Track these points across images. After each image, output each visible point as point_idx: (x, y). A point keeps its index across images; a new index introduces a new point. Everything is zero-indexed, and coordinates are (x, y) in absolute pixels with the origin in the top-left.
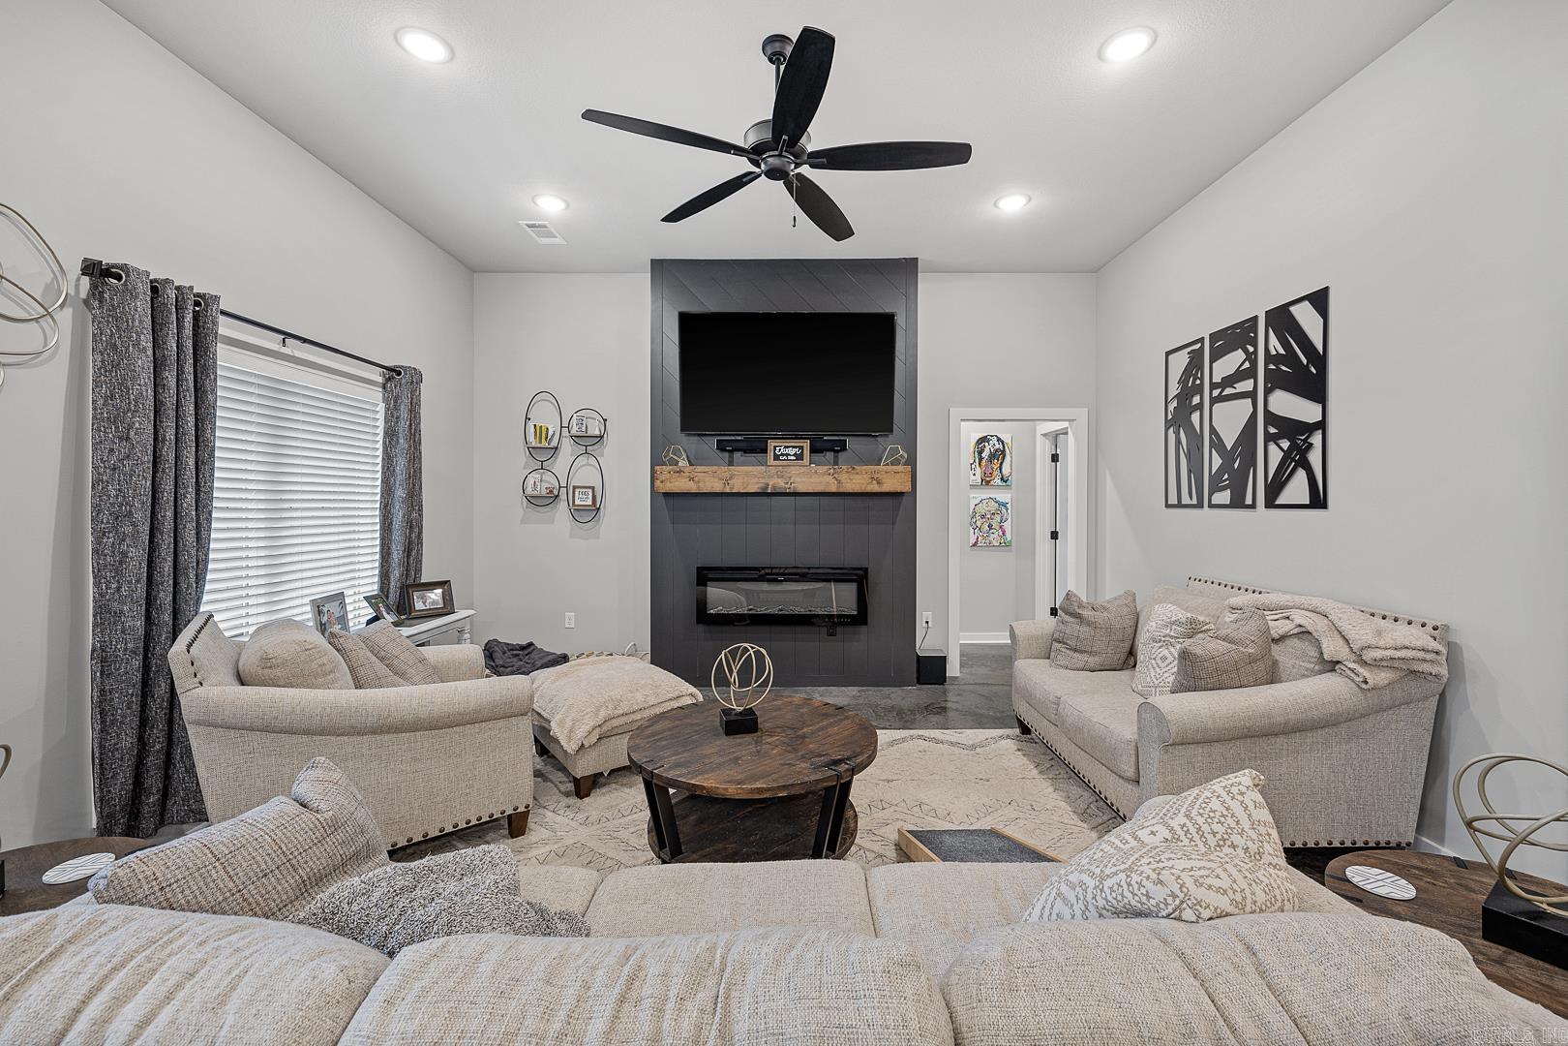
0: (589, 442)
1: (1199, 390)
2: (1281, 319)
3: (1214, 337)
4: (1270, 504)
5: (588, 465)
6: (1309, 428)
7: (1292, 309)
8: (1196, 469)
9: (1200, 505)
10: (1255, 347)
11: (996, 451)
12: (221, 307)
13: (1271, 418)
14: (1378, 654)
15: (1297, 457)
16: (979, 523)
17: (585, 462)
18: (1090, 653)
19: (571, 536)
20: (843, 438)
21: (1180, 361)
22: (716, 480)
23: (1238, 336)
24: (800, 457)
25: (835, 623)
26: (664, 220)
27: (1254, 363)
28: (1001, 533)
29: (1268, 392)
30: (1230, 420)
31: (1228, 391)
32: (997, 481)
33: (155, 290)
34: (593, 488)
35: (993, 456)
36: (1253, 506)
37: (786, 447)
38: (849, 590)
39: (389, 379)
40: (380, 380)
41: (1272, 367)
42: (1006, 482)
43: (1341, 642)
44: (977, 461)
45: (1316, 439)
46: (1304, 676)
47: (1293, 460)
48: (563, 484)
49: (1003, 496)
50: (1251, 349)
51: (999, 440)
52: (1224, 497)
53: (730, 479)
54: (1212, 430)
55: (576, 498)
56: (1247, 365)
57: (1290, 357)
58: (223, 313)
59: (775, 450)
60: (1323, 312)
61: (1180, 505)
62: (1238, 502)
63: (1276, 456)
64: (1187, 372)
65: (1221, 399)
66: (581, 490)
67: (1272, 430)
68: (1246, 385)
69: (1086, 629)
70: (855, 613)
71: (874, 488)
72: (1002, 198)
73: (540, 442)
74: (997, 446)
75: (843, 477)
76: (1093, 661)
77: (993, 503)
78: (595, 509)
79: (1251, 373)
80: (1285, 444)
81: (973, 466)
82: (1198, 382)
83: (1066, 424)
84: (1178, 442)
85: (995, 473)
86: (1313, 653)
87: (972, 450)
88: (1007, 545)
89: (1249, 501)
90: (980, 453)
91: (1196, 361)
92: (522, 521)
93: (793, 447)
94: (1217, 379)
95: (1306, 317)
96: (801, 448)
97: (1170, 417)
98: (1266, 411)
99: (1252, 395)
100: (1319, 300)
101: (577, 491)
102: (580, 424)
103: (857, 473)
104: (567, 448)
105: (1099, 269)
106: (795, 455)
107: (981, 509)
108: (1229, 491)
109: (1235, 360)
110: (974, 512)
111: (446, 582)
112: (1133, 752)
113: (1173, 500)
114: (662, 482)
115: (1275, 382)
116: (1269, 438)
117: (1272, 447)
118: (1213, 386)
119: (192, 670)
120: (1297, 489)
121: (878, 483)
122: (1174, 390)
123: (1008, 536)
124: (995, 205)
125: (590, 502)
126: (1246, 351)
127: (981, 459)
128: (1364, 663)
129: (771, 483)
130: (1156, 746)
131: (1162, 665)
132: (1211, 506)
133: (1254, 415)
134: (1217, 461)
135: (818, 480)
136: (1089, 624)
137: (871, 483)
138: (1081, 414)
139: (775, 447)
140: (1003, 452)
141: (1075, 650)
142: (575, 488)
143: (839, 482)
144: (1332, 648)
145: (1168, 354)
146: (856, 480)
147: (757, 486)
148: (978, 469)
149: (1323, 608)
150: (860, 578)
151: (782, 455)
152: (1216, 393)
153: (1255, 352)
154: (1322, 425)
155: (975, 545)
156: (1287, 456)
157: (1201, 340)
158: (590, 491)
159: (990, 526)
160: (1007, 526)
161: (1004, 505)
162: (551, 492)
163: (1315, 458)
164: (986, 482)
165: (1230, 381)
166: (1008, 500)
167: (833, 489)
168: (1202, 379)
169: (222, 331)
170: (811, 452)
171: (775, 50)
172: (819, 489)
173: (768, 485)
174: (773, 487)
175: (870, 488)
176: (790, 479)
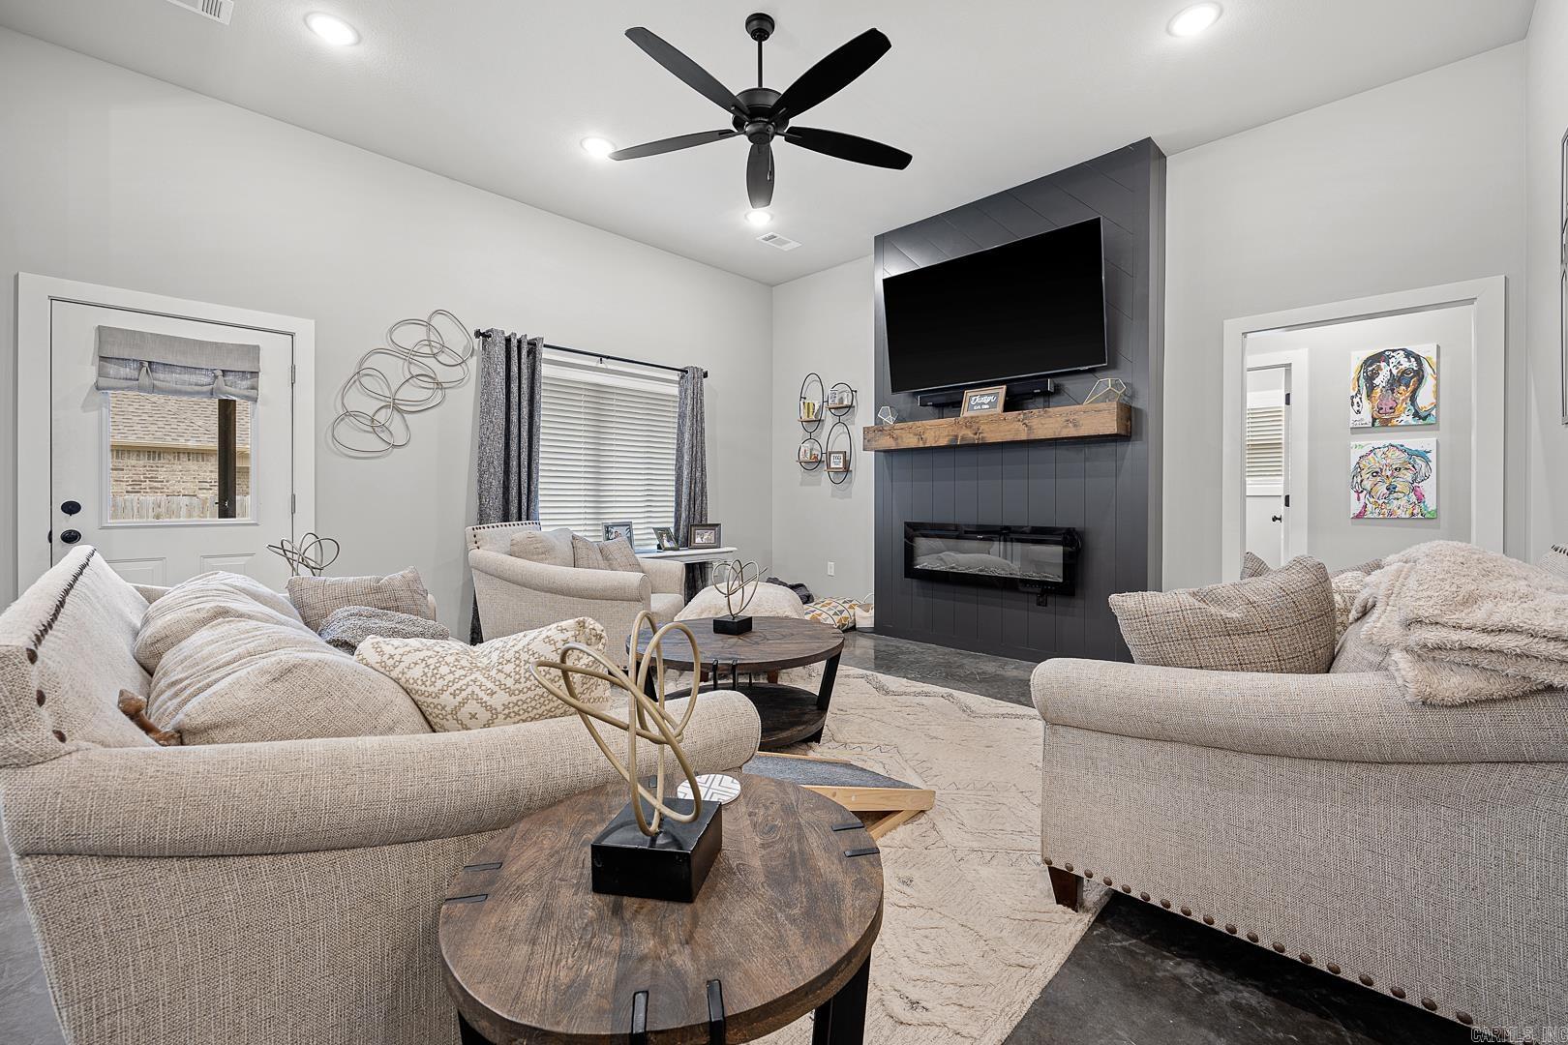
0: (842, 413)
5: (841, 433)
11: (1404, 372)
12: (545, 343)
16: (1368, 485)
17: (839, 430)
19: (833, 496)
22: (911, 435)
24: (993, 405)
25: (1045, 591)
28: (1413, 498)
32: (1407, 418)
33: (508, 340)
34: (844, 453)
35: (1394, 382)
37: (982, 396)
38: (1054, 553)
39: (682, 378)
40: (678, 379)
42: (1425, 418)
44: (1364, 392)
48: (824, 451)
49: (1416, 442)
51: (1409, 354)
53: (925, 434)
55: (831, 462)
58: (545, 346)
59: (970, 400)
66: (836, 455)
70: (1061, 580)
71: (1071, 432)
73: (808, 417)
74: (1405, 364)
75: (1035, 422)
77: (1398, 453)
78: (847, 469)
81: (1356, 400)
85: (1401, 407)
87: (1354, 375)
88: (1428, 519)
90: (1370, 379)
93: (988, 395)
96: (997, 395)
101: (833, 456)
102: (834, 397)
103: (1050, 417)
104: (829, 419)
106: (989, 403)
107: (1373, 462)
110: (1359, 467)
111: (717, 525)
119: (474, 539)
121: (1075, 426)
123: (1431, 503)
125: (842, 465)
127: (1371, 388)
129: (960, 435)
135: (1007, 428)
137: (1066, 427)
139: (971, 397)
140: (1419, 375)
142: (831, 454)
143: (1030, 428)
147: (949, 438)
148: (1366, 406)
150: (1067, 539)
151: (977, 404)
155: (1360, 516)
158: (842, 456)
159: (1391, 489)
160: (1428, 488)
161: (1423, 455)
162: (815, 458)
164: (1382, 421)
167: (1023, 437)
169: (544, 356)
170: (1006, 401)
171: (761, 27)
172: (1009, 438)
173: (957, 436)
174: (963, 438)
175: (1065, 433)
176: (978, 429)
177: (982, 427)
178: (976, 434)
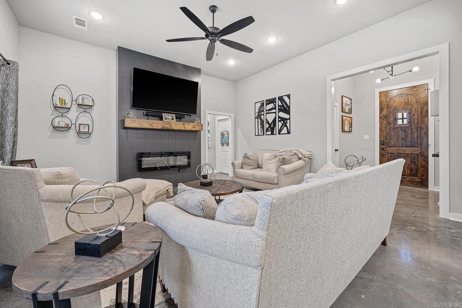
0: (85, 107)
1: (263, 111)
2: (281, 99)
3: (267, 101)
4: (279, 133)
5: (85, 116)
6: (287, 119)
7: (283, 97)
8: (263, 127)
9: (264, 135)
10: (276, 103)
13: (279, 117)
14: (307, 156)
15: (285, 125)
17: (83, 115)
18: (251, 166)
20: (183, 115)
21: (259, 105)
22: (148, 124)
23: (272, 101)
24: (173, 119)
25: (180, 168)
26: (166, 40)
27: (276, 107)
29: (279, 112)
30: (270, 118)
31: (270, 112)
34: (88, 125)
36: (276, 134)
37: (168, 116)
41: (279, 107)
42: (209, 132)
43: (301, 155)
45: (288, 121)
46: (296, 161)
47: (284, 125)
48: (74, 122)
50: (275, 104)
52: (270, 133)
53: (152, 124)
54: (266, 119)
55: (81, 129)
56: (274, 107)
57: (283, 106)
59: (165, 116)
60: (289, 98)
61: (259, 135)
62: (272, 134)
63: (280, 124)
64: (260, 107)
65: (268, 113)
66: (83, 126)
67: (280, 120)
68: (274, 111)
69: (250, 160)
70: (187, 165)
72: (229, 60)
73: (62, 105)
75: (186, 126)
76: (252, 167)
79: (275, 108)
80: (282, 122)
82: (263, 109)
83: (228, 117)
84: (258, 121)
86: (297, 157)
88: (209, 148)
89: (275, 133)
91: (262, 105)
92: (50, 137)
93: (170, 116)
94: (267, 109)
95: (286, 99)
96: (173, 116)
97: (256, 116)
98: (278, 116)
99: (275, 113)
100: (289, 96)
101: (81, 126)
102: (83, 99)
103: (189, 125)
104: (74, 109)
105: (236, 82)
106: (171, 118)
108: (270, 131)
109: (271, 106)
112: (277, 178)
113: (257, 134)
114: (128, 124)
115: (280, 110)
116: (279, 121)
117: (279, 123)
118: (266, 110)
120: (285, 130)
121: (195, 128)
122: (257, 111)
123: (209, 146)
124: (228, 62)
125: (87, 130)
126: (274, 104)
128: (305, 157)
130: (282, 175)
131: (270, 164)
132: (266, 135)
133: (276, 117)
134: (268, 126)
135: (179, 126)
136: (251, 159)
138: (232, 115)
139: (165, 115)
140: (208, 124)
141: (248, 166)
142: (80, 125)
143: (185, 127)
144: (300, 156)
145: (255, 103)
146: (189, 127)
147: (161, 127)
149: (297, 150)
150: (188, 155)
151: (167, 118)
152: (267, 112)
153: (276, 104)
154: (289, 119)
156: (283, 124)
157: (264, 101)
158: (87, 127)
160: (209, 143)
162: (68, 125)
163: (288, 125)
165: (270, 110)
166: (209, 136)
167: (183, 129)
168: (264, 109)
170: (176, 118)
171: (213, 9)
172: (179, 129)
173: (164, 127)
174: (166, 127)
175: (193, 129)
176: (171, 125)
177: (172, 125)
178: (170, 127)
